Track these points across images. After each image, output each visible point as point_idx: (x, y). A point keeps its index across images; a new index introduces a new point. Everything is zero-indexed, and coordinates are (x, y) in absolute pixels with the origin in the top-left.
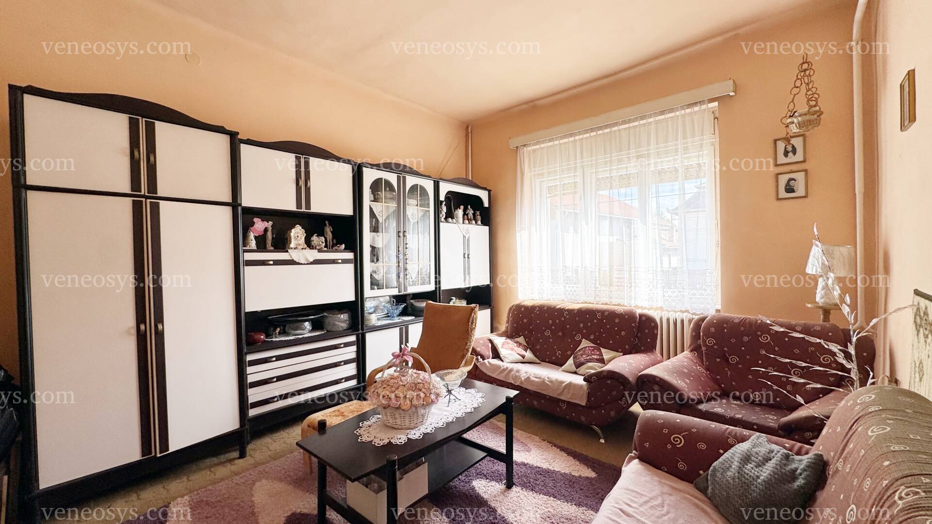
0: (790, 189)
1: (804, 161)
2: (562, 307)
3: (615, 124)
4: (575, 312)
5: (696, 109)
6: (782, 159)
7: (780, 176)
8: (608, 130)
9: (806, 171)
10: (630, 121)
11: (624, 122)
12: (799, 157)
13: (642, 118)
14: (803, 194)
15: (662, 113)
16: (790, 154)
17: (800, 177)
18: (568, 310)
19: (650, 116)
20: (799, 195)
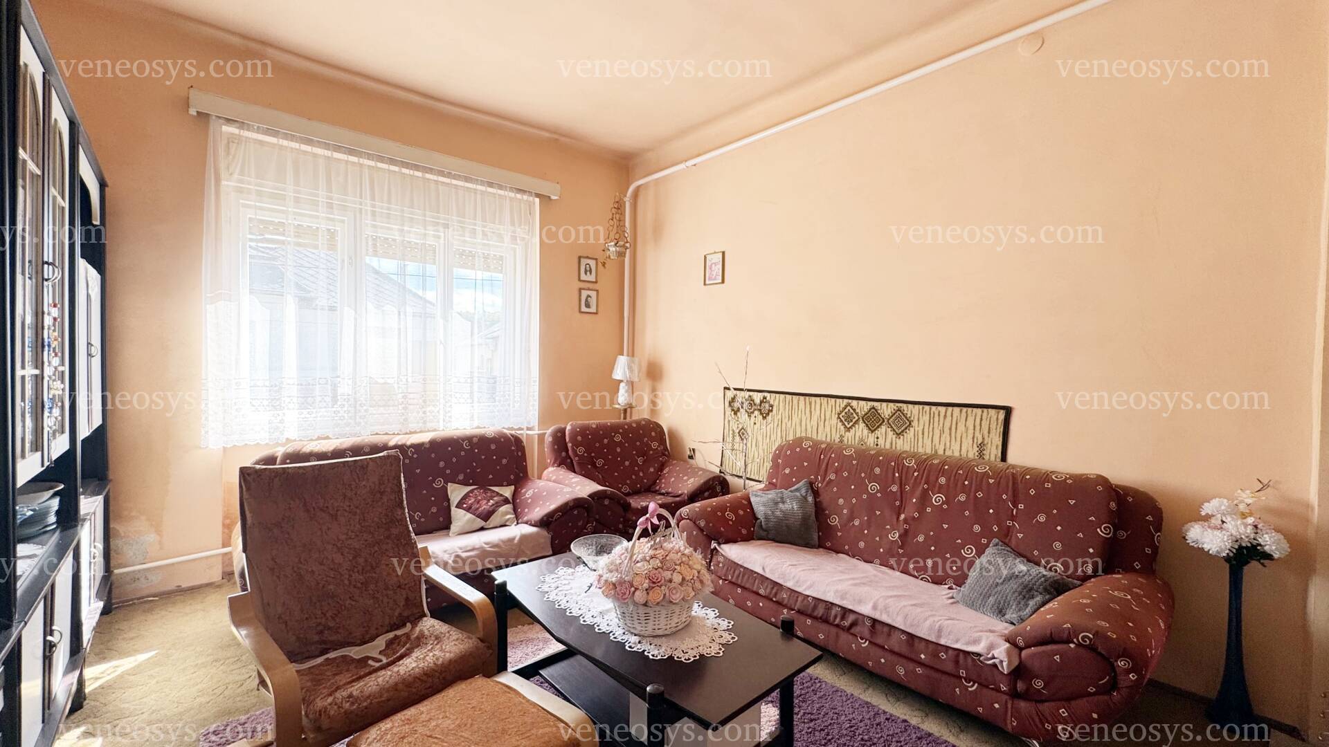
0: (588, 306)
1: (596, 282)
6: (583, 277)
7: (582, 291)
9: (597, 291)
12: (592, 278)
14: (595, 311)
16: (588, 273)
17: (593, 294)
20: (593, 311)
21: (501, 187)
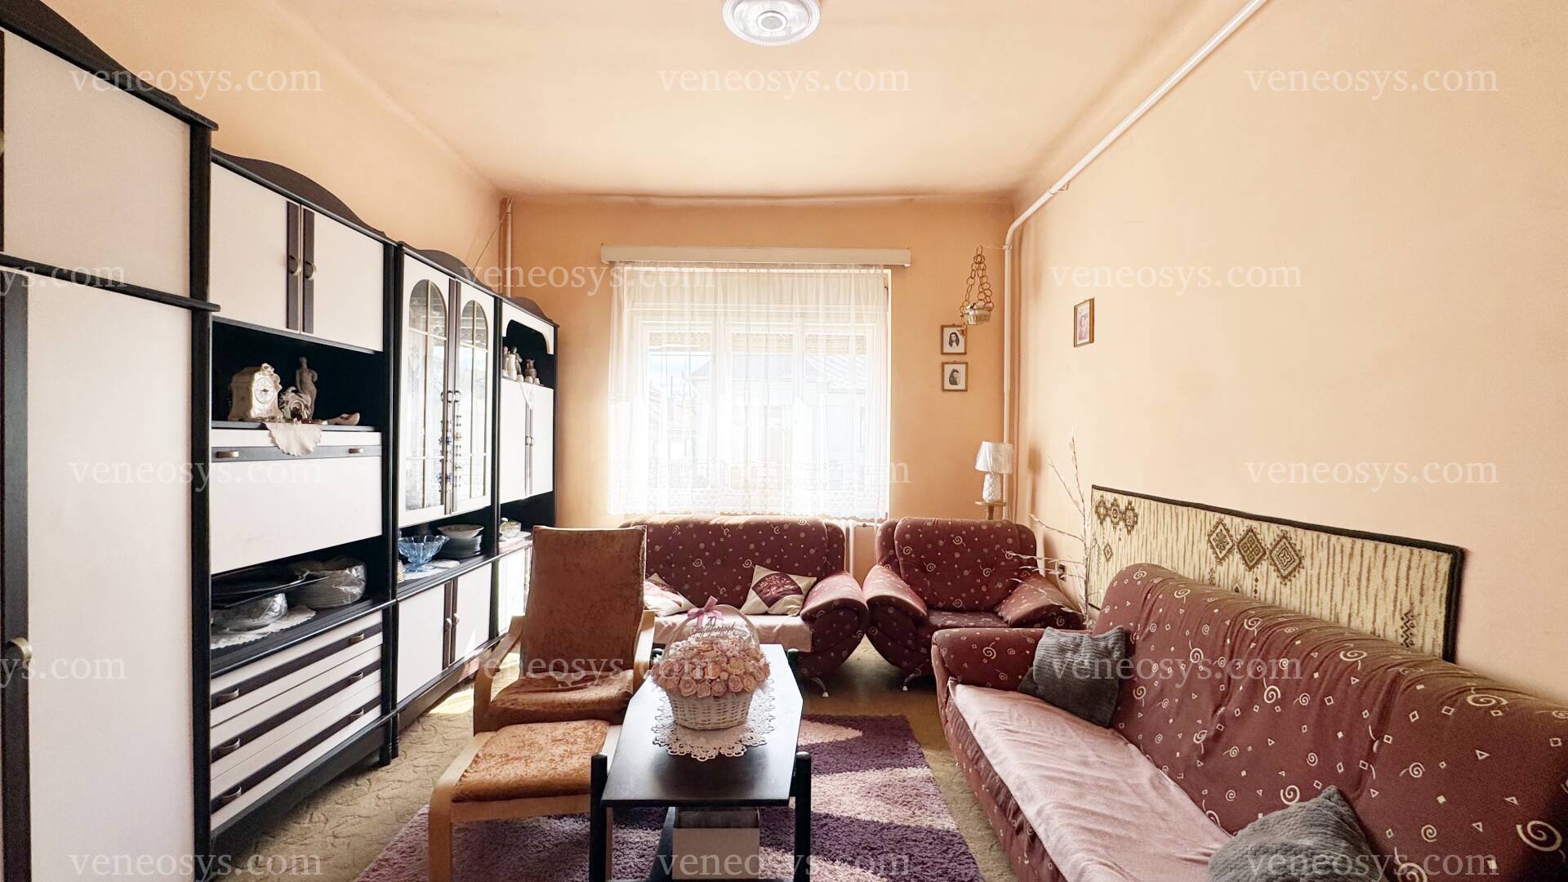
0: (953, 381)
1: (965, 353)
2: (718, 523)
3: (775, 266)
4: (741, 528)
5: (872, 271)
6: (947, 349)
7: (946, 365)
8: (764, 271)
9: (967, 363)
10: (793, 266)
11: (785, 266)
12: (960, 349)
13: (810, 267)
14: (964, 388)
15: (834, 266)
16: (954, 344)
17: (961, 368)
18: (729, 526)
19: (819, 267)
20: (960, 388)
21: (844, 267)
